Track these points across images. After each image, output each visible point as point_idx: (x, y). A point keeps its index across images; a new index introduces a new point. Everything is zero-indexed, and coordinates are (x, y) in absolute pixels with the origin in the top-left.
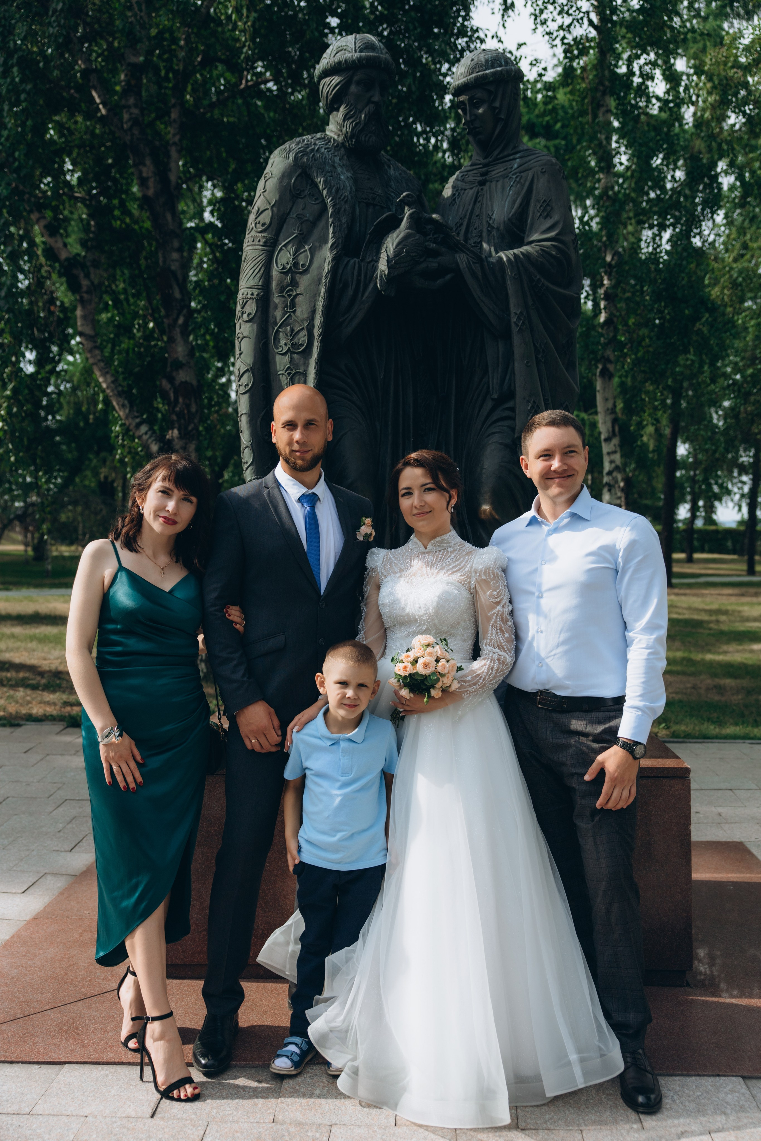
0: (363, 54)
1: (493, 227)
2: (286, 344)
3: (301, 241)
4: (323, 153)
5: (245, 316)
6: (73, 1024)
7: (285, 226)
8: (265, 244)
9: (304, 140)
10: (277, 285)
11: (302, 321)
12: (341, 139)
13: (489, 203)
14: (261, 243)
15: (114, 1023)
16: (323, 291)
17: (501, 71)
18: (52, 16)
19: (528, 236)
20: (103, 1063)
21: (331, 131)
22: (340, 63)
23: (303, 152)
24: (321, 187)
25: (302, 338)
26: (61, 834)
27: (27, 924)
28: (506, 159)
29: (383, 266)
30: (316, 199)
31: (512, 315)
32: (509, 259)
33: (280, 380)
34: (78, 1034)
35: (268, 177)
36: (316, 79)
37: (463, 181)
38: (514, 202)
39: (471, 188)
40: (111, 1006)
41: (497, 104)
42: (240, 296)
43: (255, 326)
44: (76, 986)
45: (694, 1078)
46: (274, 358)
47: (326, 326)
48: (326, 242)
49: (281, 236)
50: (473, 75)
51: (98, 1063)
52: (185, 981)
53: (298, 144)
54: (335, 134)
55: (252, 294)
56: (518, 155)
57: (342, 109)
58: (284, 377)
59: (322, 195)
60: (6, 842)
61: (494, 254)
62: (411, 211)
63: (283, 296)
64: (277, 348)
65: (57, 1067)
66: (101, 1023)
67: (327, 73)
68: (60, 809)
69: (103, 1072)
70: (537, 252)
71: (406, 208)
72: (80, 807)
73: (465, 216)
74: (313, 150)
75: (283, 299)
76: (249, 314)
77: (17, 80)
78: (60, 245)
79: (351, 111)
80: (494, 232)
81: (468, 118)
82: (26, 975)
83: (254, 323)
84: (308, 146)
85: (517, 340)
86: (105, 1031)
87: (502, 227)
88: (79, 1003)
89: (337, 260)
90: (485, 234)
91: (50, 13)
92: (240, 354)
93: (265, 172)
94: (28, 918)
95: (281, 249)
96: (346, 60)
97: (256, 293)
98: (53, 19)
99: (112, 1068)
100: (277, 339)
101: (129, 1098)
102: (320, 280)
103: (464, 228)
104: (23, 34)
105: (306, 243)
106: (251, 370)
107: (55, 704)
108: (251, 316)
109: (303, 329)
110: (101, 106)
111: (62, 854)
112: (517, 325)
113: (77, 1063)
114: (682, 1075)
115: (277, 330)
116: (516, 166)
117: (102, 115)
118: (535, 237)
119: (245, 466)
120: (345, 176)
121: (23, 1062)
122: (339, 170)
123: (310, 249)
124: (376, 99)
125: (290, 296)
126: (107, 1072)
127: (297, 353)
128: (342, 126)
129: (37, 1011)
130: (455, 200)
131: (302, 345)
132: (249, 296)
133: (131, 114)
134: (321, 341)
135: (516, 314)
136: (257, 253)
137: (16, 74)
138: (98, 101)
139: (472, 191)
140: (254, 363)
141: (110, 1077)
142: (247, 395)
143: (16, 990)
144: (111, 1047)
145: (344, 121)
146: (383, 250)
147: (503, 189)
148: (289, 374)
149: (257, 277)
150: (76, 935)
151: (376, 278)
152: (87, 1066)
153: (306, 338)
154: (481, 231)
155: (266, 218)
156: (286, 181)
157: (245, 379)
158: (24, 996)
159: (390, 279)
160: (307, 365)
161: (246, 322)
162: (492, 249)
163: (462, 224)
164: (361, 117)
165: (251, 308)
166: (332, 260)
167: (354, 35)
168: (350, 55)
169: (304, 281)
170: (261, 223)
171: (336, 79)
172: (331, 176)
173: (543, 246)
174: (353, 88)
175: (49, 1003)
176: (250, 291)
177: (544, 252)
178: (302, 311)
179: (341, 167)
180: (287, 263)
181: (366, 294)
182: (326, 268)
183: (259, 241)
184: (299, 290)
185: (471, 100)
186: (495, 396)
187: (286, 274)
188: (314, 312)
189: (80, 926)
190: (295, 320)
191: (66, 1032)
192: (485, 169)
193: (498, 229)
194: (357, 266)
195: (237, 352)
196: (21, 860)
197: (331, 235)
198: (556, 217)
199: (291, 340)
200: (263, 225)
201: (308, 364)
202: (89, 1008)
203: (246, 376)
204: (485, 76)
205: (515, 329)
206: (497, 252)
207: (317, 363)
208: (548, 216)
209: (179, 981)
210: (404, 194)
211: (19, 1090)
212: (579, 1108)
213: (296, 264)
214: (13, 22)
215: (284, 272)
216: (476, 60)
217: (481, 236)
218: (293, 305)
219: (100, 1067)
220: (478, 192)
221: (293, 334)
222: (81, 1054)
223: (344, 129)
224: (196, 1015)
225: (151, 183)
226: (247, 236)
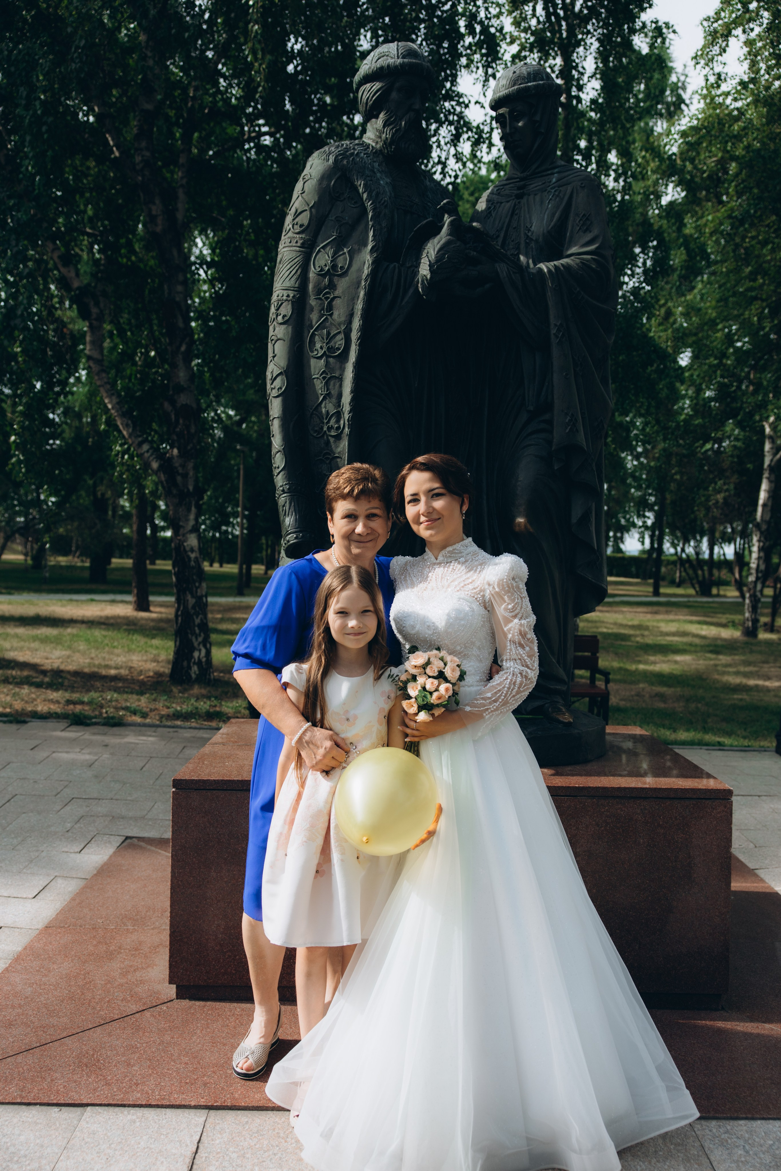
0: (405, 60)
1: (532, 239)
2: (321, 348)
3: (339, 244)
4: (362, 158)
5: (280, 318)
6: (93, 1055)
7: (323, 228)
8: (302, 246)
9: (343, 145)
10: (314, 287)
11: (339, 324)
12: (378, 146)
13: (527, 216)
14: (299, 244)
15: (137, 1055)
16: (362, 293)
17: (543, 84)
18: (75, 52)
19: (568, 249)
20: (129, 1106)
21: (369, 138)
22: (382, 68)
23: (344, 154)
24: (361, 191)
25: (339, 341)
26: (70, 834)
27: (40, 934)
28: (545, 173)
29: (424, 270)
30: (356, 203)
31: (552, 326)
32: (549, 270)
33: (314, 384)
34: (100, 1068)
35: (307, 178)
36: (354, 85)
37: (499, 194)
38: (553, 215)
39: (508, 202)
40: (133, 1033)
41: (538, 118)
42: (274, 298)
43: (290, 329)
44: (94, 1008)
45: (759, 1122)
46: (309, 362)
47: (363, 329)
48: (365, 245)
49: (320, 238)
50: (516, 87)
51: (124, 1106)
52: (209, 1003)
53: (337, 147)
54: (373, 141)
55: (288, 296)
56: (556, 170)
57: (382, 115)
58: (319, 381)
59: (362, 199)
60: (15, 842)
61: (532, 266)
62: (452, 218)
63: (320, 299)
64: (312, 352)
65: (79, 1110)
66: (123, 1055)
67: (368, 79)
68: (68, 808)
69: (129, 1117)
70: (577, 264)
71: (446, 216)
72: (87, 806)
73: (502, 228)
74: (352, 154)
75: (320, 302)
76: (284, 316)
77: (39, 112)
78: (73, 274)
79: (392, 117)
80: (533, 245)
81: (508, 130)
82: (40, 994)
83: (289, 325)
84: (347, 149)
85: (555, 352)
86: (129, 1065)
87: (541, 239)
88: (98, 1029)
89: (376, 264)
90: (522, 246)
91: (73, 49)
92: (274, 357)
93: (303, 175)
94: (40, 926)
95: (319, 251)
96: (388, 66)
97: (292, 295)
98: (76, 55)
99: (139, 1112)
100: (312, 342)
101: (161, 1151)
102: (359, 283)
103: (500, 240)
104: (47, 69)
105: (345, 246)
106: (284, 372)
107: (58, 702)
108: (286, 318)
109: (339, 333)
110: (115, 149)
111: (72, 855)
112: (557, 337)
113: (100, 1105)
114: (746, 1118)
115: (313, 333)
116: (554, 180)
117: (116, 157)
118: (574, 250)
119: (276, 472)
120: (384, 181)
121: (41, 1104)
122: (378, 175)
123: (349, 252)
124: (417, 106)
125: (327, 298)
126: (134, 1117)
127: (333, 357)
128: (381, 132)
129: (54, 1038)
130: (490, 212)
131: (338, 349)
132: (285, 298)
133: (143, 156)
134: (360, 345)
135: (556, 325)
136: (294, 254)
137: (38, 107)
138: (111, 143)
139: (509, 204)
140: (288, 366)
141: (138, 1124)
142: (279, 400)
143: (30, 1012)
144: (137, 1084)
145: (384, 127)
146: (424, 255)
147: (542, 202)
148: (324, 378)
149: (293, 279)
150: (91, 948)
151: (418, 282)
152: (111, 1109)
153: (343, 342)
154: (519, 244)
155: (304, 219)
156: (325, 183)
157: (278, 383)
158: (39, 1020)
159: (432, 284)
160: (343, 370)
161: (281, 324)
162: (531, 261)
163: (498, 236)
164: (401, 124)
165: (286, 310)
166: (372, 263)
167: (396, 43)
168: (393, 60)
169: (342, 285)
170: (299, 223)
171: (377, 85)
172: (371, 180)
173: (583, 259)
174: (394, 95)
175: (66, 1029)
176: (285, 293)
177: (584, 264)
178: (339, 314)
179: (380, 172)
180: (326, 265)
181: (406, 299)
182: (366, 271)
183: (297, 242)
184: (337, 293)
185: (511, 113)
186: (531, 408)
187: (324, 276)
188: (351, 315)
189: (94, 937)
190: (331, 323)
191: (87, 1066)
192: (522, 183)
193: (537, 241)
194: (397, 270)
195: (270, 354)
196: (31, 862)
197: (370, 239)
198: (595, 232)
199: (327, 344)
200: (301, 226)
201: (344, 368)
202: (110, 1035)
203: (279, 380)
204: (527, 89)
205: (554, 341)
206: (535, 265)
207: (354, 367)
208: (588, 230)
209: (202, 1003)
210: (445, 201)
211: (38, 1141)
212: (650, 1162)
213: (334, 267)
214: (37, 57)
215: (322, 274)
216: (518, 72)
217: (518, 248)
218: (330, 308)
219: (126, 1110)
220: (515, 205)
221: (330, 338)
222: (104, 1094)
223: (384, 135)
224: (224, 1045)
225: (159, 220)
226: (283, 238)
